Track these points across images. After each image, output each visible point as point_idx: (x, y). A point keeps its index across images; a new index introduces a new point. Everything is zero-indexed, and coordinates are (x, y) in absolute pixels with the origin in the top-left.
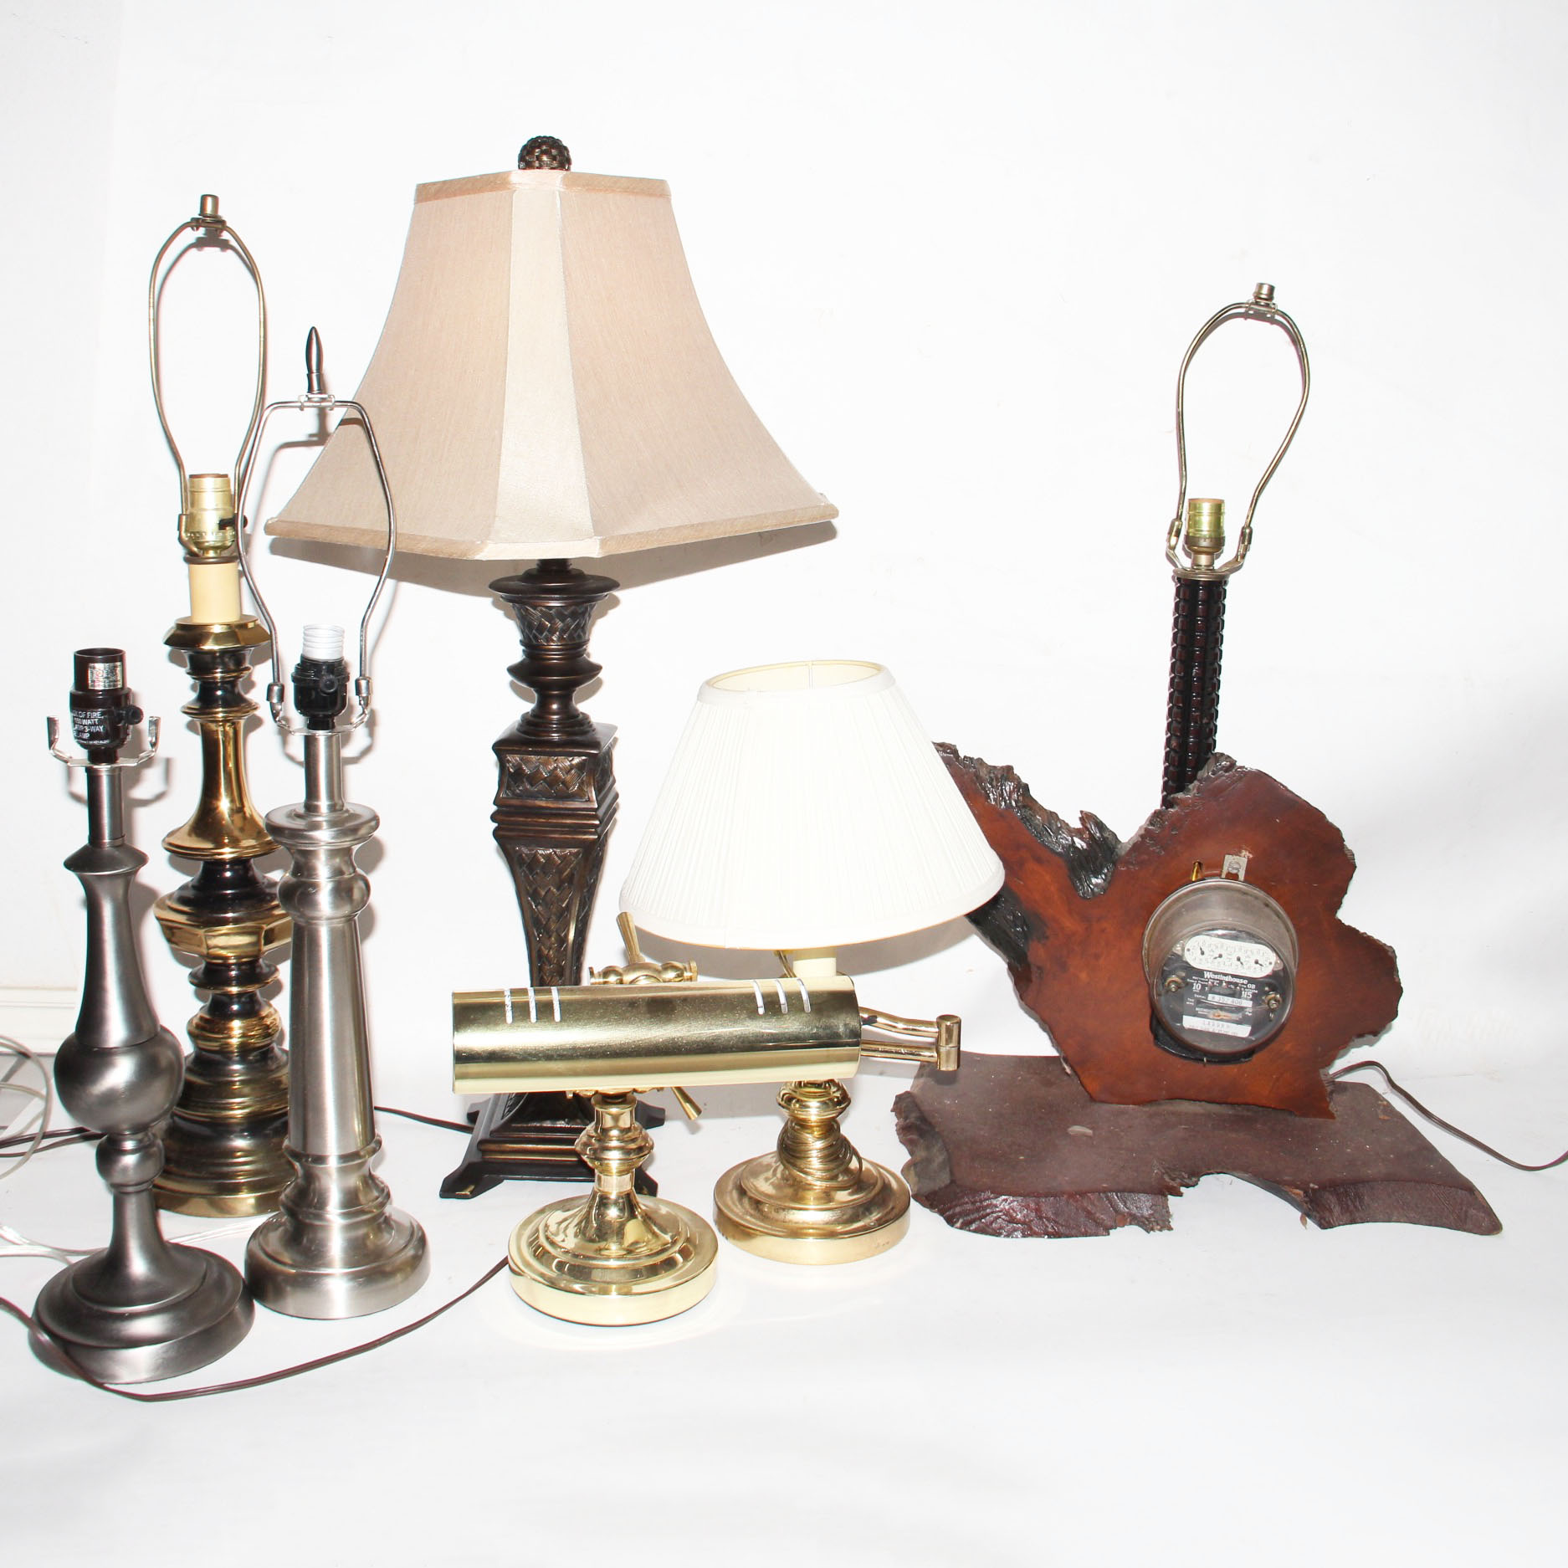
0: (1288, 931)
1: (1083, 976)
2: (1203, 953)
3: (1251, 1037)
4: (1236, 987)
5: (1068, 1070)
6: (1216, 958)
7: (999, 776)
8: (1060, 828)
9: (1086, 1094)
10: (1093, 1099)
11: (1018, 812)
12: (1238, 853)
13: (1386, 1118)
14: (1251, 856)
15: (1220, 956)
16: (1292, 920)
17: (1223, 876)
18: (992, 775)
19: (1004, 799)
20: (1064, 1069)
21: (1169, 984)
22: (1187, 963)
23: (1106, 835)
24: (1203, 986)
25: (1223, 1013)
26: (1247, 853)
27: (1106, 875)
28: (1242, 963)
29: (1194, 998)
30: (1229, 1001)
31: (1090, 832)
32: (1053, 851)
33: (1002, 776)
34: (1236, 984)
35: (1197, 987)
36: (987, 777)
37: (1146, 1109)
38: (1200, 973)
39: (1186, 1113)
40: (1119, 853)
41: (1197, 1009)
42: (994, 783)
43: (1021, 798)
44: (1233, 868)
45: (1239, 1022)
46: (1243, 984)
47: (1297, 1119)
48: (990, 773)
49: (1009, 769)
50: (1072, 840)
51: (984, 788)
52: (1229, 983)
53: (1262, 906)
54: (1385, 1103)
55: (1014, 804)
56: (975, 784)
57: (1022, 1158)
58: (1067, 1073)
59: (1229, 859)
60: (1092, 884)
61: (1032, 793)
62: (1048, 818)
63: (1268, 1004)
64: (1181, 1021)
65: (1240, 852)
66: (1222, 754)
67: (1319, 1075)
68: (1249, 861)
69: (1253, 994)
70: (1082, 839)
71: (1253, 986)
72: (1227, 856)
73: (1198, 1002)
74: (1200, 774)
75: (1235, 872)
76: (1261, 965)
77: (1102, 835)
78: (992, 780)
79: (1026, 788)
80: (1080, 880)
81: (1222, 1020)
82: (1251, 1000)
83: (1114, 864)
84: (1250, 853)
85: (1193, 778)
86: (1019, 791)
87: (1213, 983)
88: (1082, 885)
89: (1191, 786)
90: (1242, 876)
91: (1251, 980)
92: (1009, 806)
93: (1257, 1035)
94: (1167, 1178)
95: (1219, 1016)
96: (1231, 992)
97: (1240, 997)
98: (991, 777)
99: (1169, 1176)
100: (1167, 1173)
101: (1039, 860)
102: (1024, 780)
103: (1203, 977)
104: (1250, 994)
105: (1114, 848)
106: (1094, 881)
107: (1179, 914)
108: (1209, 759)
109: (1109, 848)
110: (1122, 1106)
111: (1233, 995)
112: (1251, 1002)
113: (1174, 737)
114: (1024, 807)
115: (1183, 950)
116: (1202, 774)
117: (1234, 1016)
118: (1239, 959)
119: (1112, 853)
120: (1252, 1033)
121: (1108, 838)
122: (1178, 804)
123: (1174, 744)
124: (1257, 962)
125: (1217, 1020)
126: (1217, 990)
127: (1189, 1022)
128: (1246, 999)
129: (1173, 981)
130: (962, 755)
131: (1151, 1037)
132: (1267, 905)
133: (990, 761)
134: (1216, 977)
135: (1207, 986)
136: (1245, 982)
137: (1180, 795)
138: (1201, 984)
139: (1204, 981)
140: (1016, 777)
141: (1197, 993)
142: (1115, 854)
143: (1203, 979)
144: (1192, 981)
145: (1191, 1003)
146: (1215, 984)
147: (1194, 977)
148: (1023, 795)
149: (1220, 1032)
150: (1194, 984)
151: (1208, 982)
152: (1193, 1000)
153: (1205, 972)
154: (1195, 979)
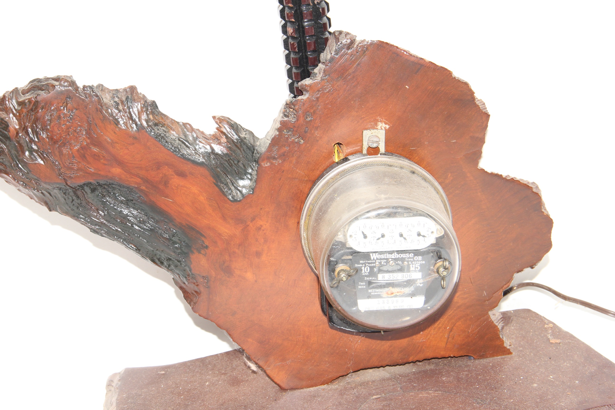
0: (438, 193)
1: (249, 275)
2: (365, 237)
3: (426, 306)
4: (403, 263)
5: (254, 367)
6: (379, 239)
7: (124, 99)
8: (195, 139)
9: (275, 385)
10: (282, 389)
11: (151, 131)
12: (374, 127)
13: (558, 341)
14: (387, 127)
15: (383, 236)
16: (437, 179)
17: (365, 152)
18: (116, 99)
19: (134, 121)
21: (339, 273)
22: (351, 248)
23: (243, 135)
24: (372, 268)
25: (395, 290)
26: (384, 125)
27: (251, 174)
28: (405, 239)
29: (365, 281)
30: (399, 277)
31: (227, 137)
32: (194, 162)
33: (127, 98)
34: (403, 260)
35: (365, 270)
36: (112, 102)
37: (335, 386)
38: (366, 256)
39: (373, 382)
40: (259, 150)
41: (370, 291)
42: (121, 107)
43: (151, 117)
44: (373, 142)
45: (412, 295)
46: (409, 258)
47: (477, 362)
48: (114, 97)
49: (133, 89)
50: (212, 148)
51: (112, 115)
52: (396, 260)
53: (410, 175)
54: (551, 325)
55: (145, 124)
56: (101, 112)
58: (254, 372)
59: (367, 134)
60: (239, 186)
61: (162, 108)
62: (183, 130)
63: (438, 272)
64: (356, 304)
65: (376, 124)
66: (340, 33)
67: (489, 317)
68: (387, 132)
69: (421, 265)
70: (220, 144)
71: (420, 258)
72: (365, 132)
73: (370, 283)
74: (323, 56)
75: (375, 145)
76: (424, 236)
77: (239, 137)
78: (118, 104)
79: (154, 105)
80: (227, 185)
81: (396, 296)
82: (420, 271)
83: (257, 162)
84: (386, 124)
85: (316, 62)
86: (147, 110)
87: (380, 263)
88: (230, 189)
89: (316, 70)
90: (382, 149)
91: (417, 253)
92: (140, 128)
93: (431, 303)
95: (392, 293)
96: (399, 267)
97: (409, 271)
98: (115, 102)
101: (182, 174)
102: (150, 98)
103: (371, 260)
104: (418, 265)
105: (253, 146)
106: (241, 183)
107: (331, 199)
108: (327, 39)
109: (249, 148)
110: (312, 389)
111: (401, 270)
112: (421, 273)
113: (288, 24)
114: (156, 125)
115: (345, 236)
116: (325, 56)
117: (407, 290)
118: (401, 235)
119: (253, 153)
120: (426, 302)
121: (245, 138)
122: (307, 91)
123: (290, 30)
124: (419, 235)
125: (392, 297)
126: (385, 268)
127: (363, 305)
128: (415, 271)
129: (342, 270)
130: (80, 85)
131: (325, 319)
132: (413, 173)
133: (111, 85)
134: (382, 256)
135: (374, 267)
136: (412, 255)
137: (307, 81)
138: (369, 266)
139: (371, 263)
140: (141, 96)
141: (367, 276)
142: (255, 152)
143: (370, 261)
144: (360, 265)
145: (363, 287)
146: (382, 263)
147: (361, 262)
148: (152, 113)
149: (396, 308)
150: (363, 268)
151: (375, 263)
152: (364, 284)
153: (371, 254)
154: (362, 264)
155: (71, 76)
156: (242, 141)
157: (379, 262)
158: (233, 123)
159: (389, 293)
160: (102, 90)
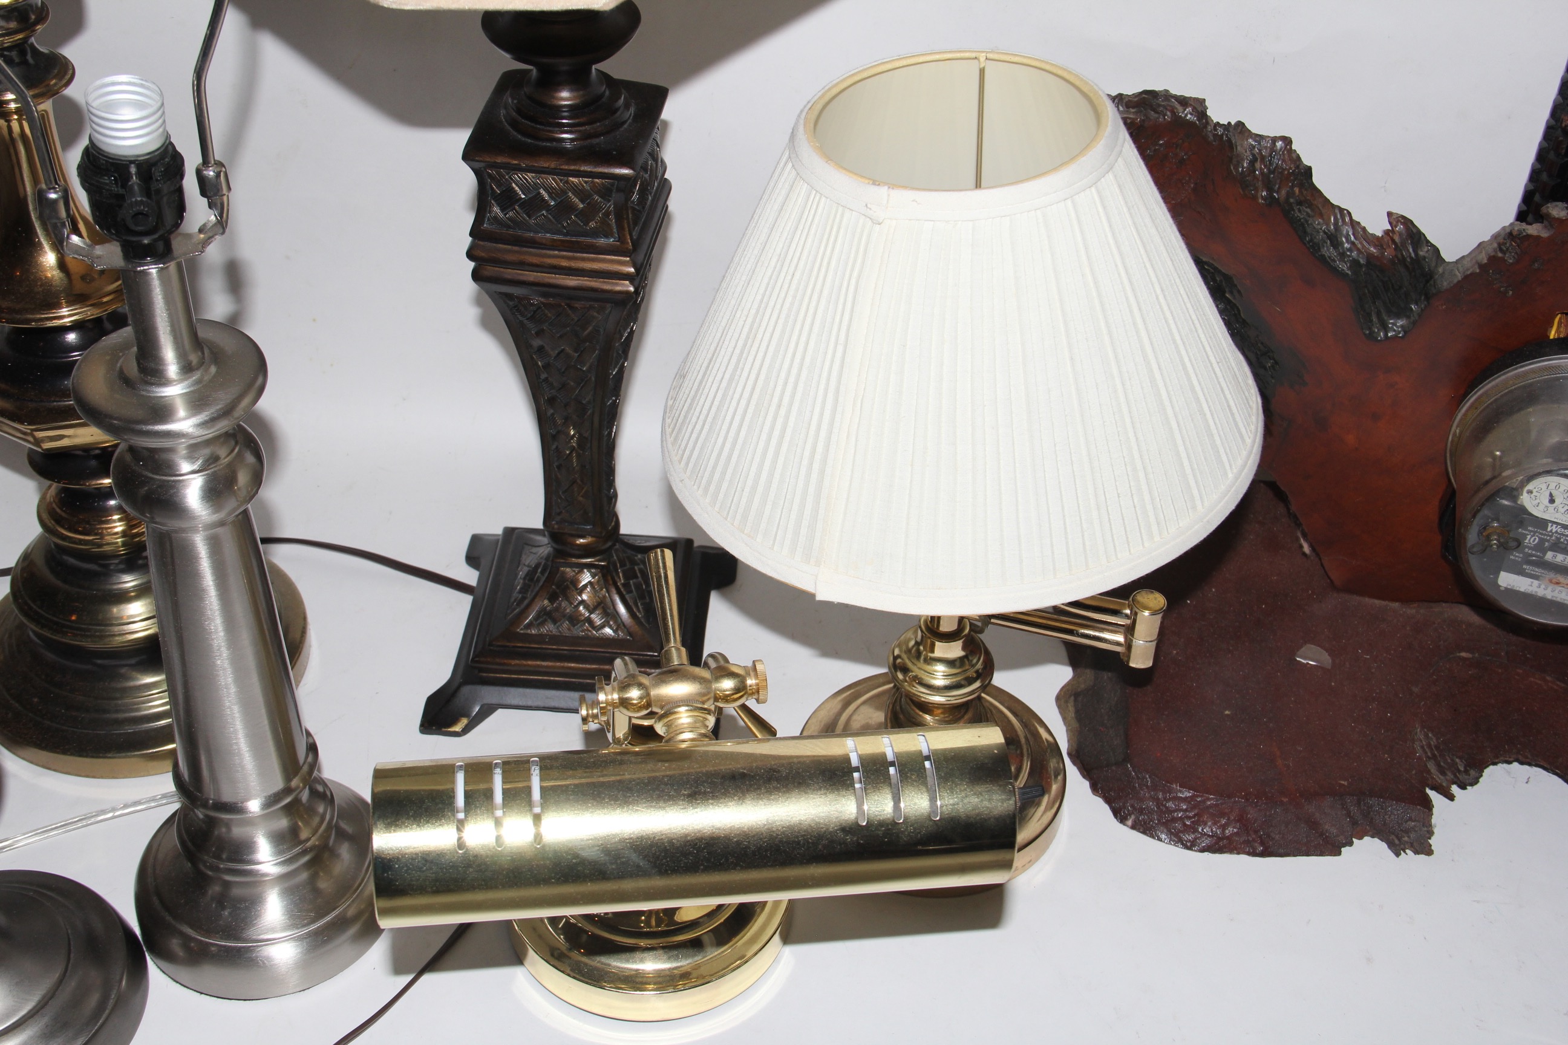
1: (1350, 438)
2: (1552, 500)
5: (1306, 549)
7: (1268, 153)
9: (1326, 578)
10: (1334, 586)
18: (1256, 152)
20: (1301, 547)
21: (1489, 536)
22: (1523, 506)
23: (1423, 250)
24: (1542, 541)
25: (1564, 581)
29: (1524, 553)
33: (1273, 154)
35: (1531, 540)
36: (1249, 156)
38: (1542, 523)
40: (1440, 279)
41: (1525, 567)
43: (1296, 186)
48: (1254, 147)
49: (1286, 141)
56: (1228, 166)
57: (1227, 712)
58: (1304, 554)
61: (1317, 180)
62: (1336, 220)
64: (1496, 575)
73: (1528, 559)
77: (1416, 253)
78: (1255, 159)
79: (1308, 172)
83: (1427, 298)
86: (1294, 176)
87: (1559, 539)
94: (1431, 766)
95: (1555, 578)
98: (1253, 155)
99: (1438, 765)
100: (1434, 757)
102: (1306, 161)
103: (1547, 531)
115: (1521, 487)
122: (1545, 223)
126: (1563, 547)
127: (1506, 580)
129: (1495, 533)
130: (1213, 119)
133: (1256, 126)
134: (1564, 531)
135: (1548, 541)
138: (1539, 538)
139: (1545, 535)
140: (1294, 156)
141: (1530, 548)
142: (1432, 282)
143: (1544, 532)
144: (1527, 532)
145: (1517, 559)
146: (1562, 540)
147: (1530, 528)
148: (1301, 186)
149: (1554, 599)
150: (1529, 537)
151: (1551, 536)
152: (1521, 555)
153: (1550, 525)
154: (1531, 531)
155: (1204, 100)
156: (1418, 261)
157: (1557, 537)
158: (1414, 231)
159: (1554, 581)
160: (1240, 133)
